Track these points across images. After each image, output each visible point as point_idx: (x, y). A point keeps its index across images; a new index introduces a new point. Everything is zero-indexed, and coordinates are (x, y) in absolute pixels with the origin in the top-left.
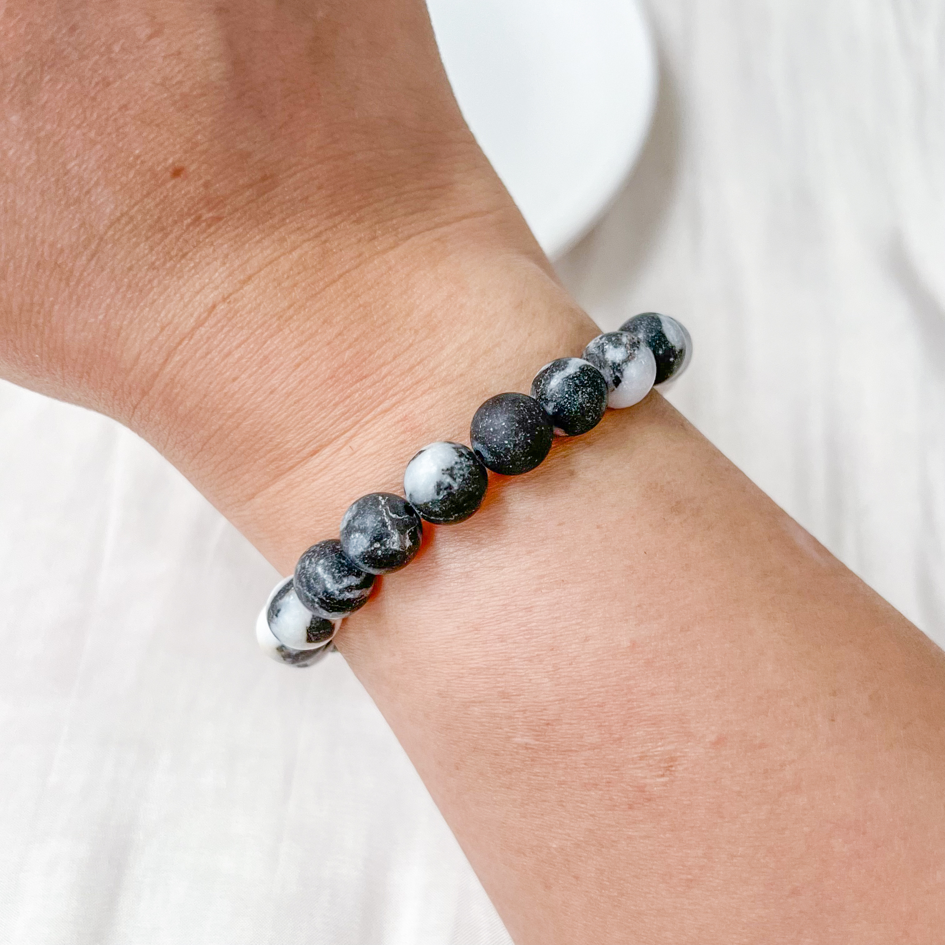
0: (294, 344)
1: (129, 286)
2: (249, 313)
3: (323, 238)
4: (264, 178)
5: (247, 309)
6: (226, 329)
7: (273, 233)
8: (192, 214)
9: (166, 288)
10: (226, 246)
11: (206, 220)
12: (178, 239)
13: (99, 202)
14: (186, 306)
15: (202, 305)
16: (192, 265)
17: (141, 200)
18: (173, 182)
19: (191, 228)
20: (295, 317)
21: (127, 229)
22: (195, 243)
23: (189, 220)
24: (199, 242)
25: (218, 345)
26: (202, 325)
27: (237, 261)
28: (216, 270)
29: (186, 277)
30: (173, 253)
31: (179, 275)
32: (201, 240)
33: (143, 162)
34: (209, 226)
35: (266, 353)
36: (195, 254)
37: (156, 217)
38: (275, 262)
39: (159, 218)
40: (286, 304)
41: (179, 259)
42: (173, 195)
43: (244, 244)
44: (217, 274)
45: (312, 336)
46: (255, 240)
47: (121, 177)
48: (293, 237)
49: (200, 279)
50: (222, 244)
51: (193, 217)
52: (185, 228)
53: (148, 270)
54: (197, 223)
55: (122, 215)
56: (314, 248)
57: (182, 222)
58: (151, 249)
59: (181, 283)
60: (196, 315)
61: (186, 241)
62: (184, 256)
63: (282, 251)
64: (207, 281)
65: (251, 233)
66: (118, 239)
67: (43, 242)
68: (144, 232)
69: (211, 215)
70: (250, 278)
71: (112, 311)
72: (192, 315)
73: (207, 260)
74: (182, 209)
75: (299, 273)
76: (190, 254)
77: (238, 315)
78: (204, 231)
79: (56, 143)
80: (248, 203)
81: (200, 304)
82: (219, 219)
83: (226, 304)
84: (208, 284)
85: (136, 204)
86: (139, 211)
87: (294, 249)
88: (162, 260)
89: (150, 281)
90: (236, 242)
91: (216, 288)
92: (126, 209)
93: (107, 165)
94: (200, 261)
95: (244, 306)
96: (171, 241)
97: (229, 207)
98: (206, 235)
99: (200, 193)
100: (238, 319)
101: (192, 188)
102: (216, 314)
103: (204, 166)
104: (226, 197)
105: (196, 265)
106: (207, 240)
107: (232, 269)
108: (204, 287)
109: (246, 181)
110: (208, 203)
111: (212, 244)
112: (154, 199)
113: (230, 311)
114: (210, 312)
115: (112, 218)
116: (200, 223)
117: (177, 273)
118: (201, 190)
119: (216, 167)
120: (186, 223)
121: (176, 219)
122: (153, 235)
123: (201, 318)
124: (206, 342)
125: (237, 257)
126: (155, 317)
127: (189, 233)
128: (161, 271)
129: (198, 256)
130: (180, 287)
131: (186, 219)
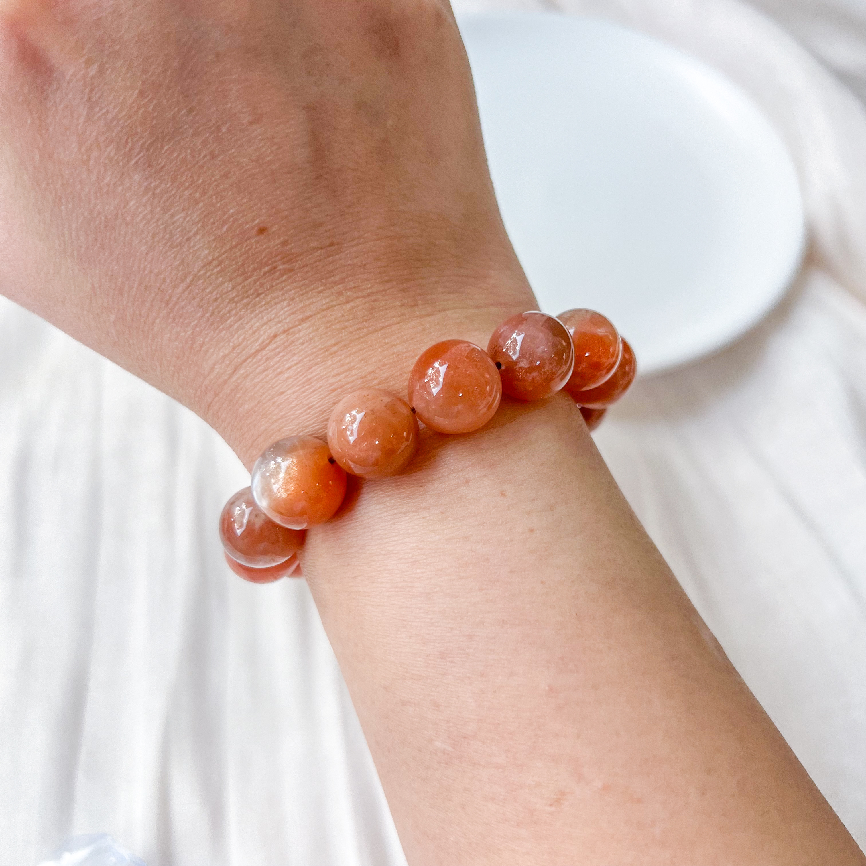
0: (333, 373)
1: (213, 313)
2: (302, 344)
3: (374, 297)
4: (331, 245)
5: (301, 341)
6: (281, 354)
7: (333, 287)
8: (269, 265)
9: (240, 319)
10: (293, 291)
11: (280, 270)
12: (256, 282)
13: (196, 248)
14: (254, 333)
15: (267, 334)
16: (263, 303)
18: (257, 238)
19: (267, 275)
21: (216, 270)
22: (269, 287)
23: (267, 269)
24: (272, 287)
25: (274, 366)
26: (264, 349)
27: (300, 304)
28: (282, 309)
29: (257, 311)
30: (250, 292)
31: (251, 310)
33: (235, 220)
34: (282, 275)
35: (309, 377)
36: (267, 295)
37: (240, 263)
38: (331, 309)
39: (243, 265)
40: (333, 341)
41: (254, 297)
42: (256, 248)
43: (307, 292)
44: (282, 312)
46: (317, 290)
47: (216, 230)
48: (349, 293)
49: (268, 313)
50: (290, 290)
51: (270, 267)
52: (262, 274)
53: (229, 302)
54: (272, 272)
55: (213, 260)
56: (365, 303)
57: (261, 269)
58: (233, 287)
59: (253, 315)
60: (260, 341)
61: (262, 285)
62: (259, 295)
63: (338, 302)
64: (273, 316)
65: (315, 284)
66: (209, 277)
68: (229, 274)
69: (284, 266)
70: (307, 318)
71: (198, 329)
72: (257, 341)
73: (277, 300)
74: (262, 260)
75: (348, 320)
76: (263, 295)
77: (293, 344)
78: (278, 278)
80: (315, 262)
81: (265, 333)
82: (290, 270)
83: (285, 335)
84: (274, 318)
85: (225, 252)
86: (227, 257)
87: (347, 302)
88: (241, 296)
89: (229, 311)
90: (301, 290)
91: (280, 322)
92: (217, 255)
94: (271, 301)
95: (299, 339)
96: (250, 282)
97: (300, 262)
98: (278, 281)
99: (278, 248)
100: (293, 348)
101: (272, 244)
102: (276, 342)
103: (283, 229)
104: (298, 255)
105: (267, 303)
106: (279, 285)
107: (295, 309)
108: (270, 321)
109: (316, 244)
110: (283, 258)
111: (282, 289)
112: (241, 249)
113: (287, 341)
114: (272, 340)
115: (205, 260)
116: (275, 272)
117: (251, 308)
118: (279, 246)
119: (293, 230)
120: (263, 270)
121: (256, 266)
122: (236, 277)
123: (264, 343)
124: (265, 362)
125: (301, 301)
126: (230, 338)
127: (265, 278)
128: (238, 305)
129: (269, 297)
130: (252, 319)
131: (264, 268)
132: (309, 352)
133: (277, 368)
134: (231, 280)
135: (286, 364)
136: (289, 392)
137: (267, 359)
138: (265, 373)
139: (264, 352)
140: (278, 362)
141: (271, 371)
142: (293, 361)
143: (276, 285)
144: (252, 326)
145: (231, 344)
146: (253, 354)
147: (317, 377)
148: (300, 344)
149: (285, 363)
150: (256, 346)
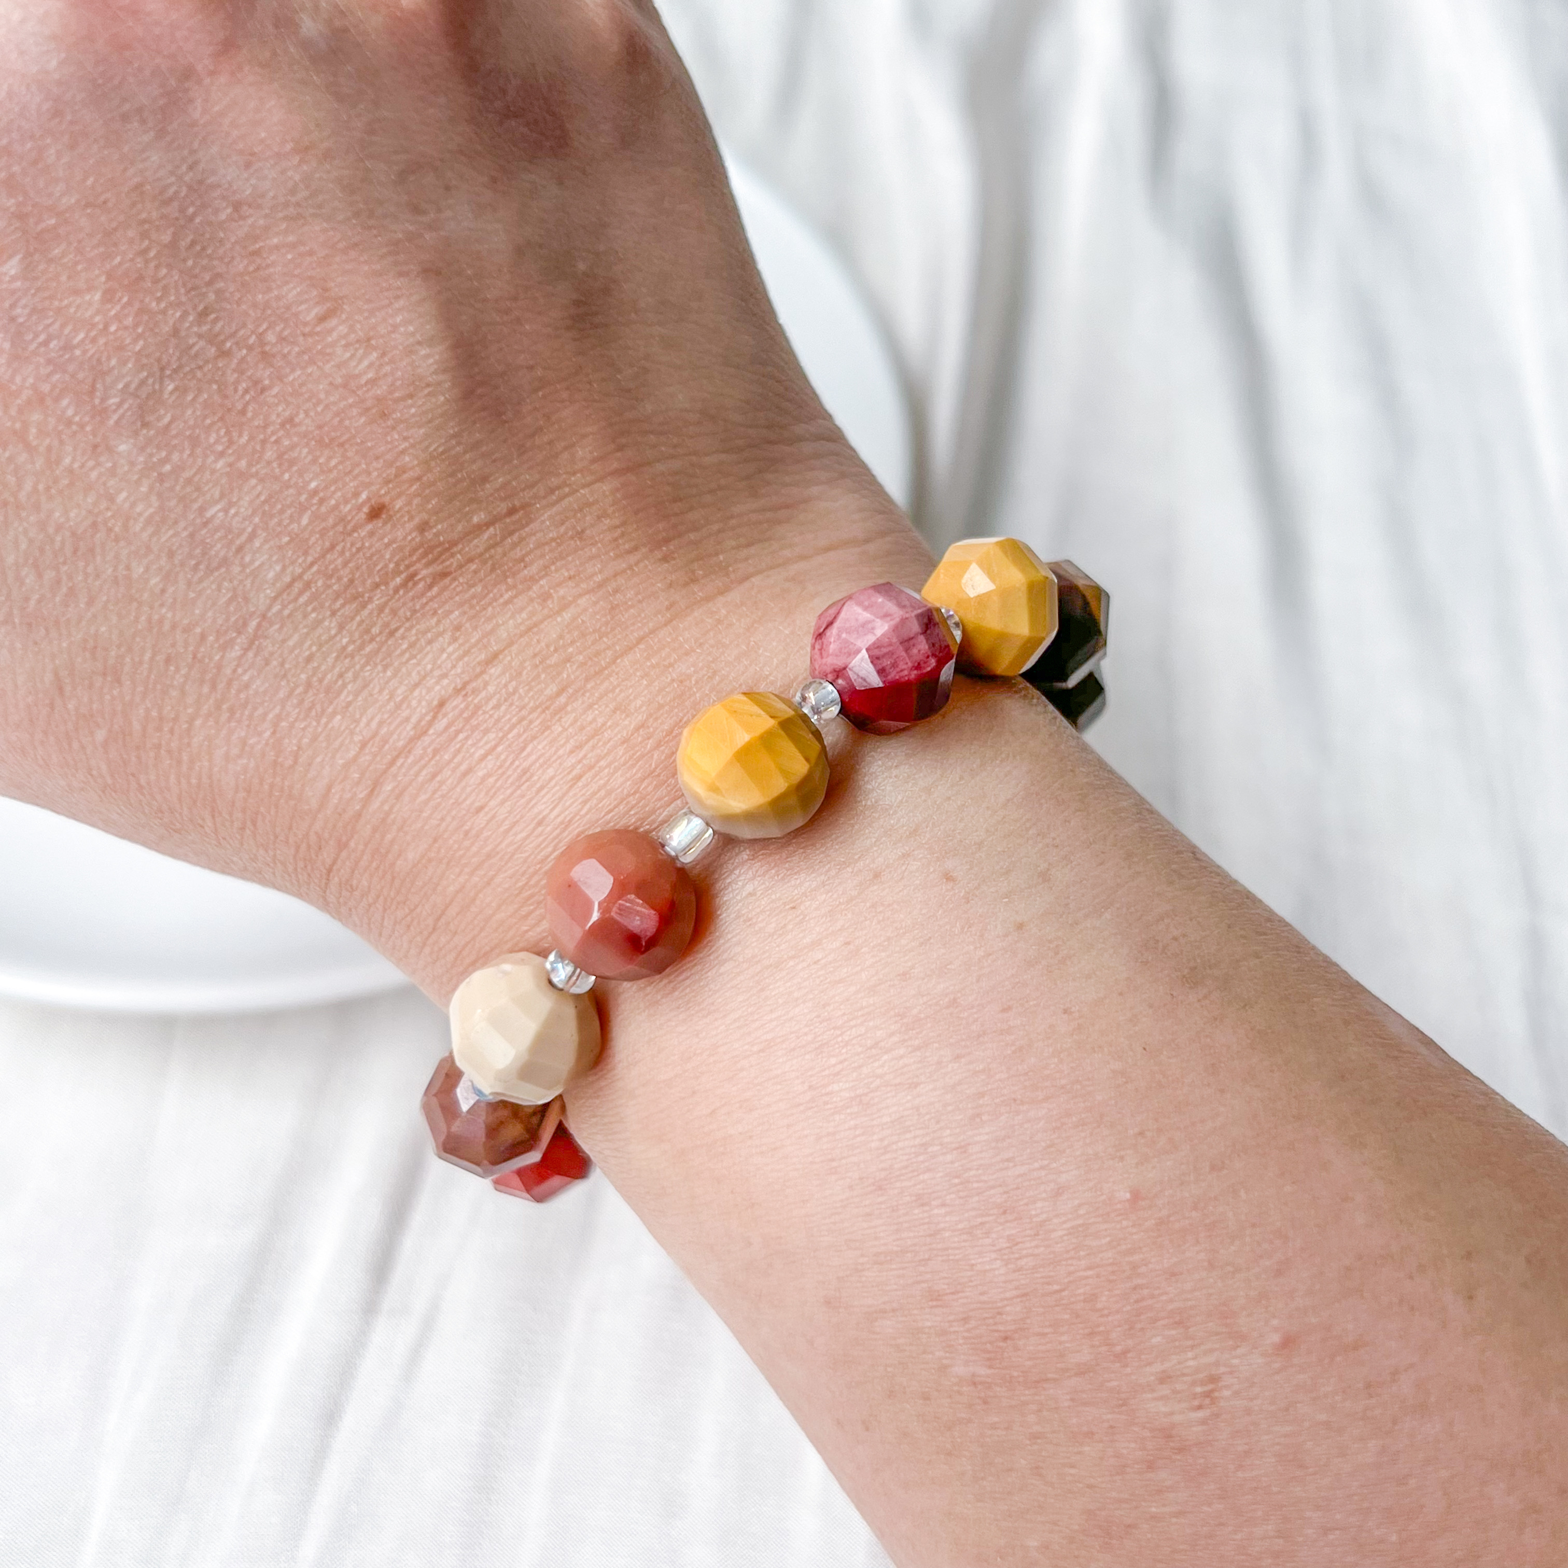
0: (569, 747)
1: (309, 685)
2: (497, 707)
4: (512, 511)
5: (494, 702)
6: (461, 736)
7: (529, 588)
8: (402, 572)
9: (366, 685)
10: (457, 613)
11: (423, 579)
12: (381, 609)
13: (257, 564)
14: (398, 707)
15: (424, 703)
16: (405, 646)
17: (323, 556)
18: (369, 528)
19: (401, 592)
20: (569, 708)
21: (302, 600)
22: (408, 614)
23: (398, 580)
24: (414, 612)
25: (451, 761)
26: (425, 733)
27: (475, 633)
28: (443, 650)
29: (396, 664)
30: (375, 630)
31: (384, 663)
32: (418, 607)
33: (322, 501)
34: (430, 587)
35: (525, 764)
36: (409, 629)
37: (345, 580)
38: (535, 629)
39: (351, 581)
41: (384, 639)
42: (370, 546)
43: (484, 609)
44: (445, 656)
45: (596, 732)
46: (501, 600)
47: (288, 525)
48: (562, 592)
49: (418, 664)
50: (451, 612)
51: (403, 576)
52: (391, 592)
53: (337, 658)
54: (410, 584)
55: (294, 581)
57: (386, 584)
58: (341, 627)
59: (389, 673)
60: (414, 720)
61: (394, 612)
62: (392, 633)
63: (546, 612)
64: (429, 667)
65: (495, 591)
66: (289, 616)
67: (174, 627)
68: (327, 604)
69: (431, 570)
70: (496, 656)
71: (284, 724)
72: (407, 719)
73: (429, 636)
74: (386, 566)
76: (401, 631)
77: (480, 712)
78: (423, 594)
79: (189, 481)
80: (487, 549)
81: (420, 702)
82: (444, 575)
83: (460, 698)
84: (432, 671)
85: (312, 564)
86: (318, 572)
87: (564, 607)
88: (358, 642)
89: (341, 675)
90: (472, 607)
91: (445, 676)
92: (299, 570)
93: (267, 508)
94: (418, 640)
95: (489, 699)
96: (371, 613)
97: (459, 556)
98: (424, 600)
99: (413, 539)
100: (481, 718)
101: (400, 534)
102: (445, 715)
103: (416, 501)
104: (454, 544)
105: (412, 645)
106: (427, 608)
107: (467, 645)
108: (424, 677)
109: (483, 517)
110: (425, 554)
111: (435, 613)
112: (342, 553)
113: (467, 708)
114: (437, 713)
115: (278, 585)
116: (415, 584)
117: (382, 661)
118: (414, 535)
119: (436, 500)
120: (392, 585)
121: (377, 580)
122: (343, 605)
123: (423, 723)
124: (432, 758)
125: (475, 628)
126: (352, 727)
127: (399, 599)
128: (357, 659)
129: (414, 631)
130: (387, 683)
131: (393, 578)
132: (514, 720)
133: (460, 764)
134: (334, 613)
135: (474, 753)
136: (493, 803)
137: (436, 752)
138: (439, 778)
139: (427, 739)
140: (459, 751)
141: (449, 773)
142: (486, 743)
143: (423, 606)
144: (392, 696)
145: (357, 738)
146: (405, 747)
147: (541, 761)
148: (493, 708)
149: (472, 750)
150: (408, 730)
